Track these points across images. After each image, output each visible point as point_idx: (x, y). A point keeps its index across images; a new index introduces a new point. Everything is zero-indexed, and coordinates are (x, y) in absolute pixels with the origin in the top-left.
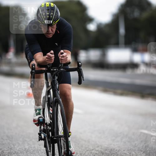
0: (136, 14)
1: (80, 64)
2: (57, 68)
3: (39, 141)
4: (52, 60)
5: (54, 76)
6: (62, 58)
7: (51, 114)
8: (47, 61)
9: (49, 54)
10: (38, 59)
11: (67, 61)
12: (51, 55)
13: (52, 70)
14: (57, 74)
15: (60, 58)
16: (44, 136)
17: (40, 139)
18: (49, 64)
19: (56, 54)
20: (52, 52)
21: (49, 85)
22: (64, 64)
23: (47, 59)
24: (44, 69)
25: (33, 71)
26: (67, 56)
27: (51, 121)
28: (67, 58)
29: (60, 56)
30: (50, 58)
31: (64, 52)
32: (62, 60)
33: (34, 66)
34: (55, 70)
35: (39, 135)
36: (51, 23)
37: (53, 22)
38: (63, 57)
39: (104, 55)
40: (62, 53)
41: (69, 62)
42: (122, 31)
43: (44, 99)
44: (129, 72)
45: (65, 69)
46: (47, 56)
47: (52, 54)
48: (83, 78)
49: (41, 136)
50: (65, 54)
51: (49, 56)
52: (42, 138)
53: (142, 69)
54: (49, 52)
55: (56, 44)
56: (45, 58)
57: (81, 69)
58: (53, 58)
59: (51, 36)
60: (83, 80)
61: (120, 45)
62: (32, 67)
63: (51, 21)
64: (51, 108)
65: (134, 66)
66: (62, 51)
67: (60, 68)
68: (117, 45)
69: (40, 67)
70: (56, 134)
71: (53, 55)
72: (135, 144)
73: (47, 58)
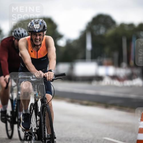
0: (102, 31)
42: (89, 46)
53: (107, 81)
61: (87, 60)
68: (84, 59)
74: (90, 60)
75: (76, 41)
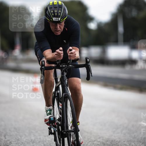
1: (88, 60)
2: (66, 65)
3: (49, 135)
4: (61, 56)
5: (63, 72)
6: (71, 55)
7: (60, 109)
8: (56, 58)
9: (58, 50)
10: (47, 56)
11: (75, 58)
12: (60, 52)
13: (61, 66)
14: (66, 70)
15: (69, 54)
16: (54, 130)
17: (51, 133)
18: (58, 61)
19: (65, 50)
20: (61, 48)
21: (58, 81)
22: (73, 60)
23: (56, 56)
24: (54, 65)
25: (43, 67)
26: (76, 53)
27: (61, 116)
28: (76, 54)
29: (69, 53)
30: (59, 54)
31: (73, 49)
32: (70, 56)
33: (43, 63)
34: (64, 66)
35: (49, 130)
36: (60, 20)
37: (61, 19)
38: (72, 53)
39: (104, 52)
40: (71, 50)
41: (77, 58)
43: (54, 95)
44: (128, 68)
45: (74, 65)
46: (56, 53)
47: (61, 50)
48: (91, 74)
49: (51, 130)
50: (73, 51)
51: (58, 53)
52: (52, 132)
54: (58, 48)
55: (65, 41)
56: (55, 54)
57: (90, 65)
58: (62, 55)
59: (59, 33)
60: (92, 76)
61: (119, 43)
62: (42, 63)
63: (60, 19)
64: (60, 104)
65: (132, 62)
66: (71, 48)
67: (69, 64)
68: (116, 42)
69: (50, 64)
70: (65, 128)
71: (62, 52)
72: (135, 135)
73: (56, 54)
74: (123, 43)
75: (107, 24)
